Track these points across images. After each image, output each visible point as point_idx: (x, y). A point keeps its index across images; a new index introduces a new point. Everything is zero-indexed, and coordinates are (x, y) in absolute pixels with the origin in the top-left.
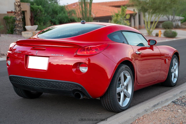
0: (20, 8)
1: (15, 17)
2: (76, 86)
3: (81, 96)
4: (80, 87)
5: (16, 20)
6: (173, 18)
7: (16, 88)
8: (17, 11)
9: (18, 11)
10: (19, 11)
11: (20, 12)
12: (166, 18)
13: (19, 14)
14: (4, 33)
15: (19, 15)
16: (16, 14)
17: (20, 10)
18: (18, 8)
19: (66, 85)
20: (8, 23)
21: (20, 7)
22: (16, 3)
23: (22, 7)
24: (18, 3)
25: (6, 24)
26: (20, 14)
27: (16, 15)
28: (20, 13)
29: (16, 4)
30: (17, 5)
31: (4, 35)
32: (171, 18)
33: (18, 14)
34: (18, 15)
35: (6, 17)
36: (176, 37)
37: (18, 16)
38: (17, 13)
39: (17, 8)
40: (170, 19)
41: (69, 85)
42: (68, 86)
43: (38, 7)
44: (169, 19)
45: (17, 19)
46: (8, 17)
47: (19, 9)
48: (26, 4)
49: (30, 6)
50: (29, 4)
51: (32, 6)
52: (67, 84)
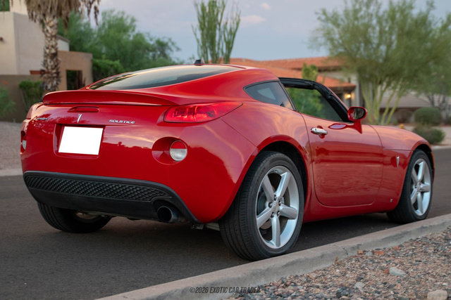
0: (57, 60)
1: (44, 83)
2: (160, 192)
3: (173, 216)
4: (170, 194)
5: (44, 88)
6: (441, 100)
7: (44, 204)
8: (47, 68)
9: (50, 68)
10: (53, 69)
11: (54, 71)
12: (426, 99)
13: (52, 74)
14: (14, 120)
15: (54, 77)
16: (45, 75)
17: (56, 66)
18: (50, 62)
19: (138, 189)
20: (29, 96)
21: (55, 59)
22: (48, 48)
23: (60, 59)
24: (50, 50)
25: (25, 99)
26: (55, 75)
27: (45, 78)
28: (55, 73)
29: (48, 51)
30: (48, 55)
31: (15, 124)
32: (439, 101)
33: (50, 75)
34: (49, 77)
35: (24, 83)
36: (443, 143)
37: (49, 80)
38: (48, 73)
39: (49, 60)
40: (436, 104)
41: (145, 189)
42: (142, 191)
43: (111, 62)
44: (433, 103)
45: (47, 87)
46: (31, 83)
47: (52, 63)
48: (81, 55)
49: (92, 61)
50: (90, 56)
51: (97, 61)
52: (142, 187)
